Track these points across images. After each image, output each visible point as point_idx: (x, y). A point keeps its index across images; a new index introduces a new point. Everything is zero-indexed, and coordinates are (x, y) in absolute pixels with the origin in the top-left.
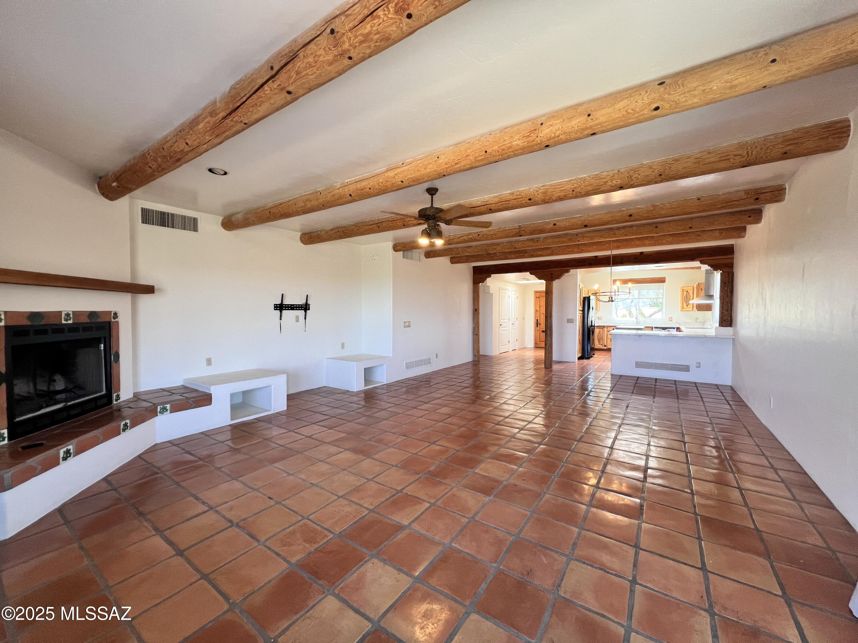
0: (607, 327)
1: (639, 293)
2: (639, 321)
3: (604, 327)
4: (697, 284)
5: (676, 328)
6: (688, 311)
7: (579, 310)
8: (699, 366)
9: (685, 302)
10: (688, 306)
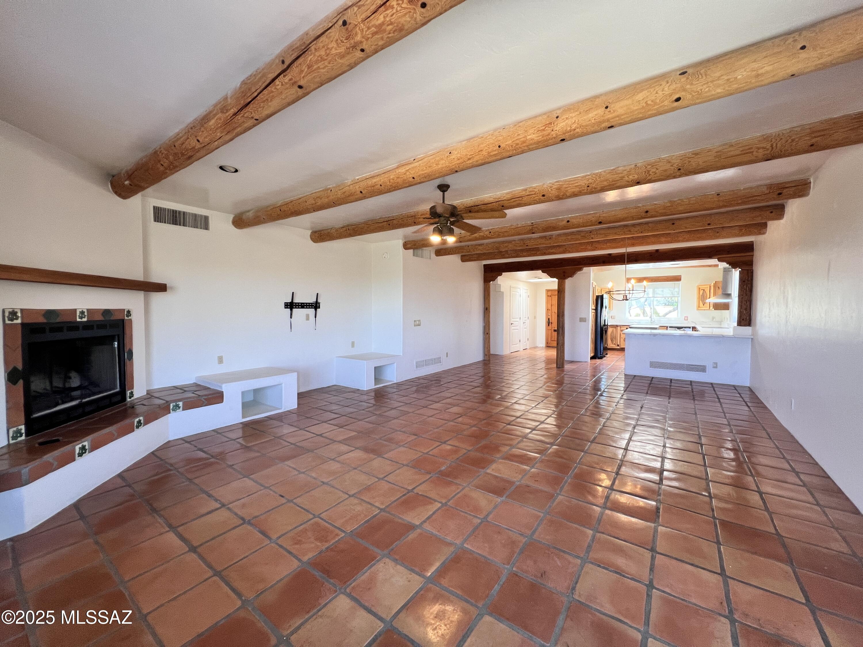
0: (620, 326)
1: (654, 292)
2: (653, 320)
3: (617, 326)
4: (714, 282)
5: (692, 328)
6: (704, 310)
7: (593, 309)
8: (715, 365)
9: (701, 300)
10: (704, 305)
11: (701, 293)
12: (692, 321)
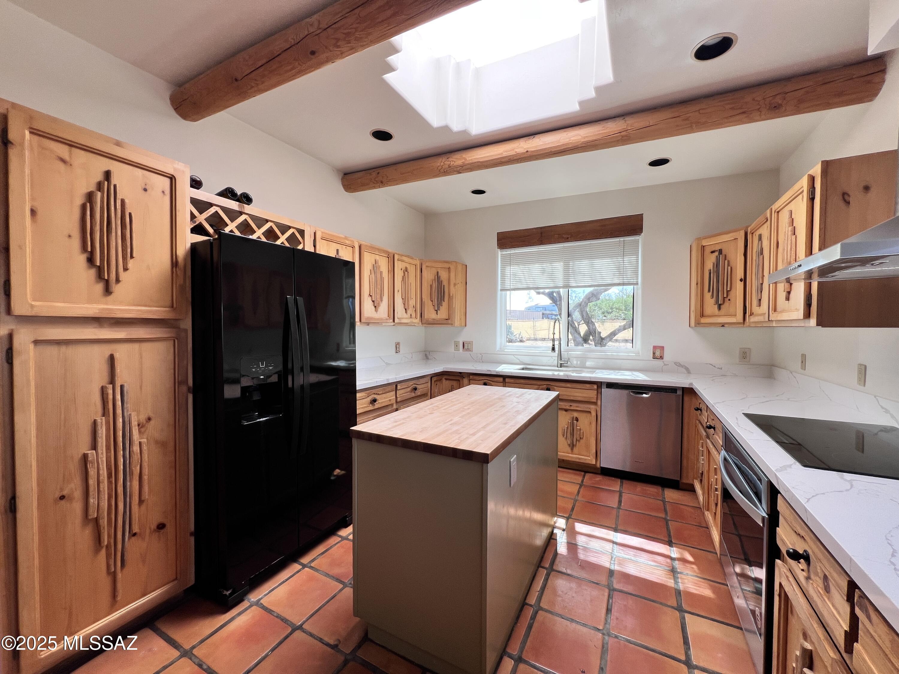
4: (817, 170)
9: (709, 291)
10: (722, 306)
11: (709, 264)
12: (675, 363)
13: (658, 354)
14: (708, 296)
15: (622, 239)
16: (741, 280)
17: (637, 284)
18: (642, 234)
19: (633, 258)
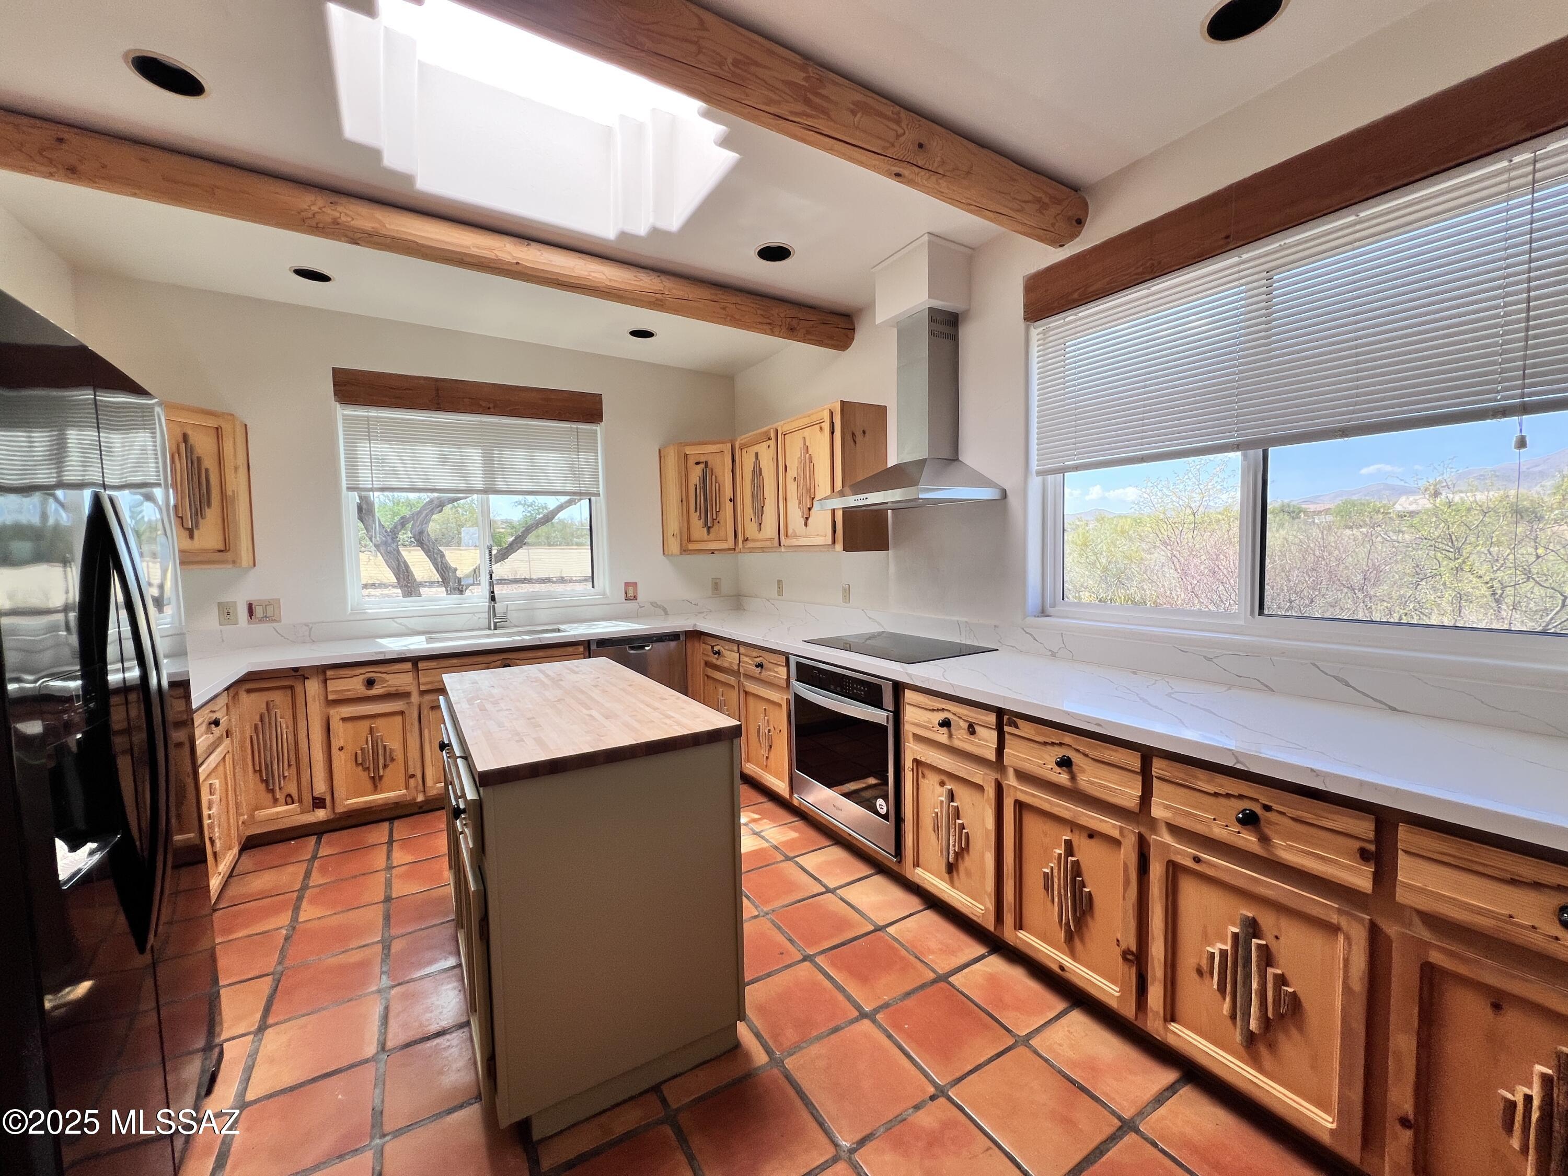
0: (323, 671)
1: (488, 461)
3: (298, 674)
9: (696, 511)
10: (711, 530)
11: (695, 478)
12: (651, 603)
13: (631, 593)
14: (694, 516)
15: (574, 425)
16: (731, 500)
17: (598, 495)
18: (602, 424)
19: (591, 456)
